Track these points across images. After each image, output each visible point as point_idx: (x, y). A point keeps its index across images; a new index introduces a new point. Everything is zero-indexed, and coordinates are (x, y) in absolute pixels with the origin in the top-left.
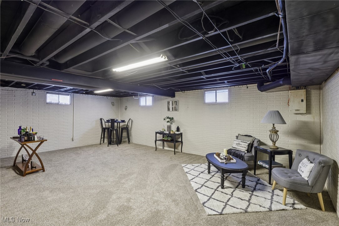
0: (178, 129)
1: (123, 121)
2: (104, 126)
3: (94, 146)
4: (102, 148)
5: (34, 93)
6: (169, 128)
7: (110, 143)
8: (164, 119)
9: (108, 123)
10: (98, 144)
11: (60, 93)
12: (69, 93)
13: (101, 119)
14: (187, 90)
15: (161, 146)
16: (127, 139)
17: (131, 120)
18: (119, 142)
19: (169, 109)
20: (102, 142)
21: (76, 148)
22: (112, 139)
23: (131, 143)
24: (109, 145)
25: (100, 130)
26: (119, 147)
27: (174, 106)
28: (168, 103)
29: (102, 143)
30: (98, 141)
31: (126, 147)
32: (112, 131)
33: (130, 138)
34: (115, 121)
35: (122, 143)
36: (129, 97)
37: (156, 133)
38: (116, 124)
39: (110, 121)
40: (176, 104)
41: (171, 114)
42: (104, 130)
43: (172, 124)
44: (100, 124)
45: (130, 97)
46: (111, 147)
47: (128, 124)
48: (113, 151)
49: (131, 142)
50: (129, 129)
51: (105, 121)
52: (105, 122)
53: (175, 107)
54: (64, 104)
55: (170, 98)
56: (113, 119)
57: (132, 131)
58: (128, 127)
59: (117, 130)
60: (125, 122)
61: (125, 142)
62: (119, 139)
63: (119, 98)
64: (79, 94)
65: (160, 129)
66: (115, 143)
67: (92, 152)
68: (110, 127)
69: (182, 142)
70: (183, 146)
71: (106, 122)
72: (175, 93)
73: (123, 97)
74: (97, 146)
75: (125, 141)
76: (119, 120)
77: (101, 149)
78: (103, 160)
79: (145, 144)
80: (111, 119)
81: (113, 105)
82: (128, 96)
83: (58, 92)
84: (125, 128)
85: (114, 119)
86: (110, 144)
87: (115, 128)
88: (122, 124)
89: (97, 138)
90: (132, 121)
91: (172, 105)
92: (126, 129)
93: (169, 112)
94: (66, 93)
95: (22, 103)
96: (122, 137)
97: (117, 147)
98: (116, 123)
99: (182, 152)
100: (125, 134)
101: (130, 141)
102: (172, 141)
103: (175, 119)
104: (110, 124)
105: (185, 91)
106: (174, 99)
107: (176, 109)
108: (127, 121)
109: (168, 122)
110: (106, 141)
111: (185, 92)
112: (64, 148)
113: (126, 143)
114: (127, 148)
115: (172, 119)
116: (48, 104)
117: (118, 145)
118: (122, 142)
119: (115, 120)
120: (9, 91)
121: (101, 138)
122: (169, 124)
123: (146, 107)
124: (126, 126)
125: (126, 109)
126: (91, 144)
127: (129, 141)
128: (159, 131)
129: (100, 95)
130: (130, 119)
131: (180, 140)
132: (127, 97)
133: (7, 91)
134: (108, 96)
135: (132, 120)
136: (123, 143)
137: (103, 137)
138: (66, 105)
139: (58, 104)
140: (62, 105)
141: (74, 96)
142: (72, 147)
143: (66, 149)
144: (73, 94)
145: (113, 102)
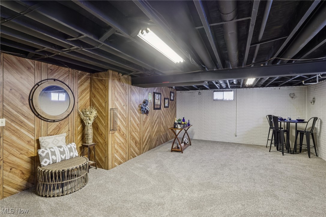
1: (301, 121)
5: (200, 93)
23: (320, 158)
33: (319, 149)
54: (228, 100)
56: (275, 117)
60: (306, 123)
64: (242, 89)
81: (292, 97)
84: (307, 132)
85: (277, 117)
90: (321, 122)
101: (319, 154)
116: (215, 100)
121: (268, 140)
125: (313, 102)
129: (269, 87)
135: (321, 120)
138: (230, 101)
139: (222, 100)
140: (226, 101)
141: (237, 91)
142: (235, 142)
143: (229, 142)
144: (236, 89)
145: (293, 94)
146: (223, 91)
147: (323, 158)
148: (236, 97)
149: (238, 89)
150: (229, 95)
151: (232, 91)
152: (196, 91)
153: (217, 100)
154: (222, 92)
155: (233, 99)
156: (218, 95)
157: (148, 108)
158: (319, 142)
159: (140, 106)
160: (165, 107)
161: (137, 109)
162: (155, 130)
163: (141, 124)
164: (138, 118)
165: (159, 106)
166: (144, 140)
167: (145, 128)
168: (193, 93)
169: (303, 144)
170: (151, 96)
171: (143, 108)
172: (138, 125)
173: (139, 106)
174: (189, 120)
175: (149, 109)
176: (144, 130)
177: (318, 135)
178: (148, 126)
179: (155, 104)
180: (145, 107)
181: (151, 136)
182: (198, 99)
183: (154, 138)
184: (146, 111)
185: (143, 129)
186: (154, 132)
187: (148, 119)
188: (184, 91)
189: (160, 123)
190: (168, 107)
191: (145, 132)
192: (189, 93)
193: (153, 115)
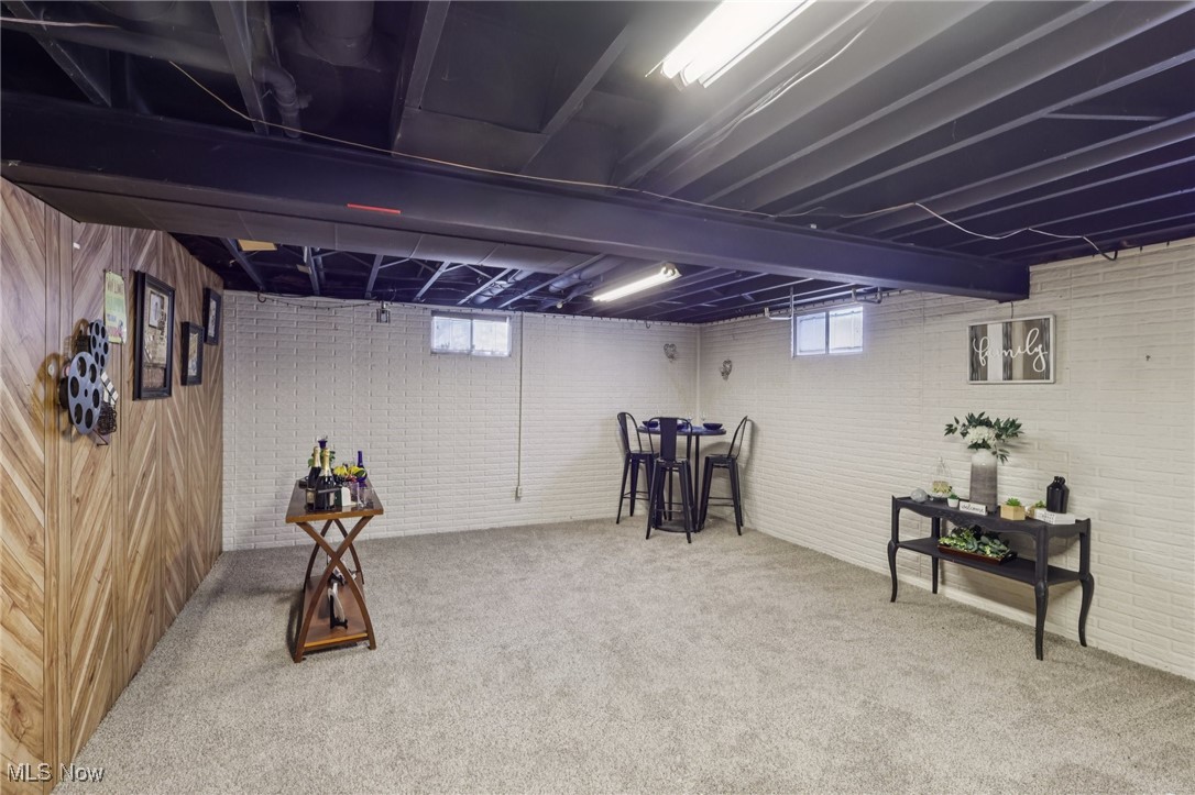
0: (1058, 496)
1: (714, 429)
2: (634, 448)
3: (592, 527)
4: (622, 545)
5: (383, 312)
6: (985, 481)
7: (656, 521)
8: (950, 430)
9: (649, 432)
10: (610, 520)
11: (475, 311)
12: (507, 313)
13: (622, 417)
14: (1141, 243)
15: (919, 575)
16: (729, 512)
17: (748, 425)
18: (695, 520)
19: (977, 371)
20: (626, 511)
21: (527, 529)
22: (666, 506)
23: (749, 530)
24: (652, 530)
25: (619, 461)
26: (696, 551)
27: (1018, 353)
28: (977, 335)
29: (624, 518)
30: (609, 508)
31: (725, 551)
32: (664, 470)
33: (746, 505)
34: (681, 427)
35: (709, 527)
36: (739, 319)
37: (898, 504)
38: (681, 440)
39: (655, 425)
40: (1043, 339)
41: (999, 400)
42: (632, 461)
43: (1003, 457)
44: (619, 438)
45: (747, 318)
46: (660, 537)
47: (737, 442)
48: (669, 569)
49: (746, 524)
50: (741, 463)
51: (640, 425)
52: (638, 431)
53: (1028, 359)
54: (489, 354)
55: (994, 304)
56: (672, 419)
57: (754, 473)
58: (734, 453)
59: (685, 468)
60: (723, 433)
61: (719, 520)
62: (694, 511)
63: (697, 326)
64: (541, 315)
65: (919, 485)
66: (679, 523)
67: (580, 564)
68: (657, 450)
69: (1085, 579)
70: (1093, 608)
71: (643, 432)
72: (1032, 269)
73: (712, 321)
74: (603, 532)
75: (719, 515)
76: (697, 423)
77: (619, 549)
78: (620, 622)
79: (819, 546)
80: (661, 419)
81: (672, 357)
82: (736, 316)
83: (467, 310)
84: (720, 459)
85: (675, 420)
86: (657, 528)
87: (679, 460)
88: (706, 441)
89: (609, 493)
90: (754, 429)
91: (1008, 345)
92: (728, 463)
93: (978, 389)
94: (496, 312)
95: (358, 352)
96: (708, 498)
97: (684, 545)
98: (685, 434)
99: (1083, 643)
100: (719, 486)
101: (745, 518)
102: (1010, 564)
103: (1028, 428)
104: (657, 438)
105: (1117, 248)
106: (1020, 310)
107: (1035, 372)
108: (730, 428)
109: (976, 446)
110: (641, 508)
111: (1121, 254)
112: (487, 526)
113: (727, 527)
114: (733, 558)
115: (1009, 430)
116: (436, 353)
117: (692, 534)
118: (709, 521)
119: (680, 422)
120: (319, 312)
121: (622, 497)
122: (983, 458)
123: (829, 363)
124: (724, 452)
125: (726, 373)
126: (584, 518)
127: (739, 523)
128: (918, 497)
129: (620, 317)
130: (745, 419)
131: (1071, 563)
132: (733, 320)
133: (314, 312)
134: (652, 319)
135: (753, 424)
136: (714, 525)
137: (628, 489)
138: (496, 359)
139: (467, 355)
140: (482, 359)
141: (522, 322)
142: (516, 523)
143: (493, 530)
144: (519, 313)
145: (673, 345)
146: (471, 316)
147: (761, 529)
148: (519, 342)
149: (526, 314)
150: (492, 335)
151: (503, 318)
152: (348, 301)
153: (444, 354)
154: (468, 322)
155: (506, 354)
156: (449, 332)
157: (110, 387)
158: (745, 486)
159: (52, 370)
160: (184, 381)
161: (27, 393)
162: (137, 543)
163: (54, 524)
164: (36, 483)
165: (161, 372)
166: (74, 652)
167: (87, 545)
168: (326, 313)
169: (711, 495)
170: (122, 297)
171: (81, 392)
172: (32, 538)
173: (44, 366)
174: (360, 453)
175: (116, 395)
176: (75, 571)
177: (743, 465)
178: (104, 526)
179: (146, 360)
180: (93, 380)
181: (117, 598)
182: (355, 342)
183: (134, 601)
184: (97, 412)
185: (70, 561)
186: (134, 561)
187: (103, 476)
188: (276, 297)
189: (165, 487)
190: (198, 380)
191: (85, 585)
192: (306, 312)
193: (131, 442)
